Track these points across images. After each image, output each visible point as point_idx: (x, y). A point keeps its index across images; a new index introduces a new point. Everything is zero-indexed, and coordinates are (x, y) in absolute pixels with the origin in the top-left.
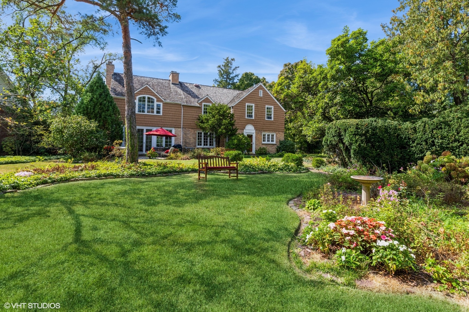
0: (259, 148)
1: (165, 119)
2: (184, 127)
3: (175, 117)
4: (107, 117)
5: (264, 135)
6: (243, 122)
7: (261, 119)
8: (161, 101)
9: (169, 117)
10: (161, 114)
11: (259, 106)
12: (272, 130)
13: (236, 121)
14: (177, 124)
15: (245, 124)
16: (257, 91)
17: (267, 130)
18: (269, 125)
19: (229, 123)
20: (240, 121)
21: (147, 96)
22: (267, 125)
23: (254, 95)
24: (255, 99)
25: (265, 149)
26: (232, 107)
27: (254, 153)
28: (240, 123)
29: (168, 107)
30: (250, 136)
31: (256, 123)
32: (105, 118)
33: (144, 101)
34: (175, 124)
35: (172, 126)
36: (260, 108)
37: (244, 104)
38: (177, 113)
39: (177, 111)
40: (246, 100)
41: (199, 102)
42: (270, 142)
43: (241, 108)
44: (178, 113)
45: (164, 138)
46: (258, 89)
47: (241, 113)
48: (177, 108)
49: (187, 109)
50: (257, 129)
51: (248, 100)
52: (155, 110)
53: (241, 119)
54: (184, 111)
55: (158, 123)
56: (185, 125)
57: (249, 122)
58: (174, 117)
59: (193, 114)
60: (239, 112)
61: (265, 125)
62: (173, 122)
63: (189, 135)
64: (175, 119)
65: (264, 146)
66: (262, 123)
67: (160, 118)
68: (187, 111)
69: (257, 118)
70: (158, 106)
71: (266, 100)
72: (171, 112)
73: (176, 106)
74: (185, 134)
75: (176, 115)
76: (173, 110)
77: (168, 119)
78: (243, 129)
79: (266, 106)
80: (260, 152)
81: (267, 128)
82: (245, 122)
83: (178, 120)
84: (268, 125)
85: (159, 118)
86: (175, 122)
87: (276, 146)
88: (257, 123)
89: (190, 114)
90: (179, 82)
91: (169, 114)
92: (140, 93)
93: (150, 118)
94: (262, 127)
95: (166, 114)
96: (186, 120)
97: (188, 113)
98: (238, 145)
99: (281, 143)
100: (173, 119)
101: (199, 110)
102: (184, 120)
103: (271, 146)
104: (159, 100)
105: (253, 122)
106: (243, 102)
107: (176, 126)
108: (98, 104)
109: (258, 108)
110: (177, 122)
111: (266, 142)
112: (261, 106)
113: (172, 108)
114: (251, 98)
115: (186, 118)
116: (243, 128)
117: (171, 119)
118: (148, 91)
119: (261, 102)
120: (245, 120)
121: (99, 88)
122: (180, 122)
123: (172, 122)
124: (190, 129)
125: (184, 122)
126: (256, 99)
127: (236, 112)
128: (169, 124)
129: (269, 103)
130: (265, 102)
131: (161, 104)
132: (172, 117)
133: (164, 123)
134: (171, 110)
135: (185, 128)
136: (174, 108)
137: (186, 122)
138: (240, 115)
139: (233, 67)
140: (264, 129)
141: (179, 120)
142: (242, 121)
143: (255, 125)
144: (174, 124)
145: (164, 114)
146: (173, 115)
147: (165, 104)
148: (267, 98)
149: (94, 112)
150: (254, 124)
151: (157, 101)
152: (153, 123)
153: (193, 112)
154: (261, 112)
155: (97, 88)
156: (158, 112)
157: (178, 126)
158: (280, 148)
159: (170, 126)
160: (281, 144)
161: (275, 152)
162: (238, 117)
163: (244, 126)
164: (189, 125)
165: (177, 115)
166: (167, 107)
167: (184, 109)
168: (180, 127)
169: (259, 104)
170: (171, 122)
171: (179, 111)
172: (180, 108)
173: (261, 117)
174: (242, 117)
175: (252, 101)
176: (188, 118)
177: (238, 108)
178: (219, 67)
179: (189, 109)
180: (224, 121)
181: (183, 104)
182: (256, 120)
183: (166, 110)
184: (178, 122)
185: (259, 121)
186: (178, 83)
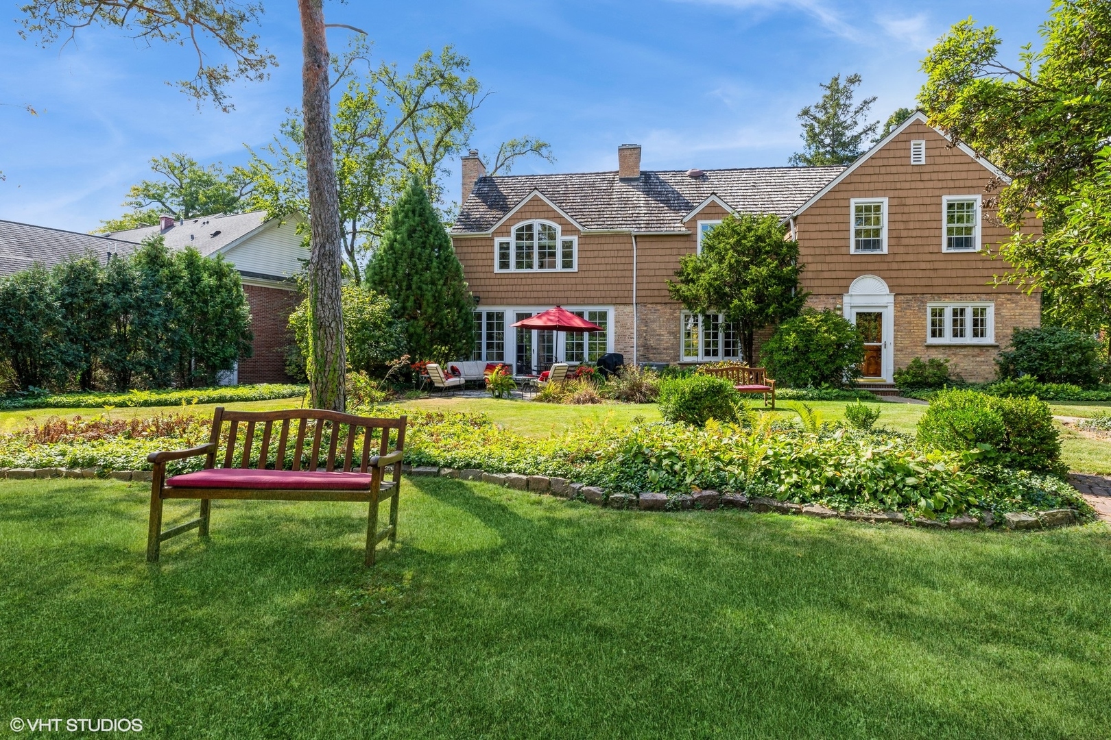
0: (910, 361)
1: (584, 281)
2: (640, 300)
3: (615, 274)
4: (424, 287)
5: (938, 314)
6: (841, 267)
7: (920, 249)
8: (575, 231)
9: (598, 274)
10: (575, 268)
11: (909, 201)
12: (977, 290)
13: (811, 267)
14: (621, 294)
15: (848, 274)
16: (901, 145)
17: (951, 290)
18: (961, 273)
19: (772, 275)
20: (825, 267)
21: (537, 223)
22: (948, 273)
23: (885, 162)
24: (891, 178)
25: (939, 366)
26: (795, 219)
27: (890, 381)
28: (826, 275)
29: (595, 247)
30: (871, 320)
31: (895, 266)
32: (420, 288)
33: (531, 237)
34: (616, 294)
35: (605, 301)
36: (913, 209)
37: (842, 203)
38: (619, 260)
39: (621, 254)
40: (851, 187)
41: (685, 220)
42: (969, 339)
43: (829, 219)
44: (623, 260)
45: (586, 335)
46: (904, 137)
47: (829, 235)
48: (619, 247)
49: (647, 245)
50: (899, 290)
51: (861, 187)
52: (559, 259)
53: (828, 259)
54: (640, 252)
55: (568, 294)
56: (644, 293)
57: (863, 266)
58: (610, 274)
59: (667, 259)
60: (820, 235)
61: (940, 273)
62: (610, 287)
63: (655, 326)
64: (613, 281)
65: (939, 356)
66: (923, 266)
67: (573, 281)
68: (648, 252)
69: (902, 250)
70: (567, 246)
71: (941, 176)
72: (603, 261)
73: (616, 240)
74: (644, 321)
75: (616, 267)
76: (608, 253)
77: (595, 281)
78: (840, 295)
79: (946, 199)
80: (915, 376)
81: (946, 282)
82: (847, 267)
83: (622, 281)
84: (954, 273)
85: (569, 281)
86: (614, 287)
87: (994, 354)
88: (903, 266)
89: (658, 259)
90: (643, 173)
91: (596, 267)
92: (519, 216)
93: (545, 281)
94: (924, 282)
95: (588, 267)
96: (647, 280)
97: (650, 259)
98: (804, 354)
99: (1021, 338)
100: (609, 280)
101: (687, 244)
102: (640, 279)
103: (971, 351)
104: (569, 228)
105: (885, 266)
106: (838, 195)
107: (618, 301)
108: (405, 255)
109: (906, 209)
110: (619, 287)
111: (948, 339)
112: (917, 201)
113: (606, 247)
114: (874, 178)
115: (645, 272)
116: (837, 291)
117: (602, 281)
118: (541, 208)
119: (921, 185)
120: (846, 259)
121: (410, 214)
122: (628, 287)
123: (606, 287)
124: (659, 307)
125: (641, 286)
126: (896, 178)
127: (807, 235)
128: (598, 294)
129: (962, 183)
130: (940, 185)
131: (575, 239)
132: (605, 274)
133: (584, 294)
134: (601, 254)
135: (645, 304)
136: (610, 247)
137: (646, 286)
138: (825, 243)
139: (856, 102)
140: (937, 290)
141: (626, 280)
142: (832, 267)
143: (894, 274)
144: (612, 294)
145: (584, 268)
146: (608, 267)
147: (585, 238)
148: (950, 168)
149: (394, 275)
150: (888, 274)
151: (564, 232)
152: (553, 294)
153: (669, 252)
154: (918, 225)
155: (406, 216)
156: (567, 264)
157: (623, 301)
158: (1014, 360)
159: (601, 300)
160: (1019, 343)
161: (992, 377)
162: (818, 251)
163: (841, 283)
164: (656, 293)
165: (621, 267)
166: (590, 247)
167: (640, 245)
168: (628, 300)
169: (911, 193)
170: (601, 288)
171: (625, 253)
172: (628, 246)
173: (919, 241)
174: (833, 251)
175: (878, 186)
176: (652, 273)
177: (819, 219)
178: (806, 112)
179: (654, 245)
180: (753, 269)
181: (634, 231)
182: (898, 258)
183: (588, 254)
184: (624, 287)
185: (910, 258)
186: (637, 175)
